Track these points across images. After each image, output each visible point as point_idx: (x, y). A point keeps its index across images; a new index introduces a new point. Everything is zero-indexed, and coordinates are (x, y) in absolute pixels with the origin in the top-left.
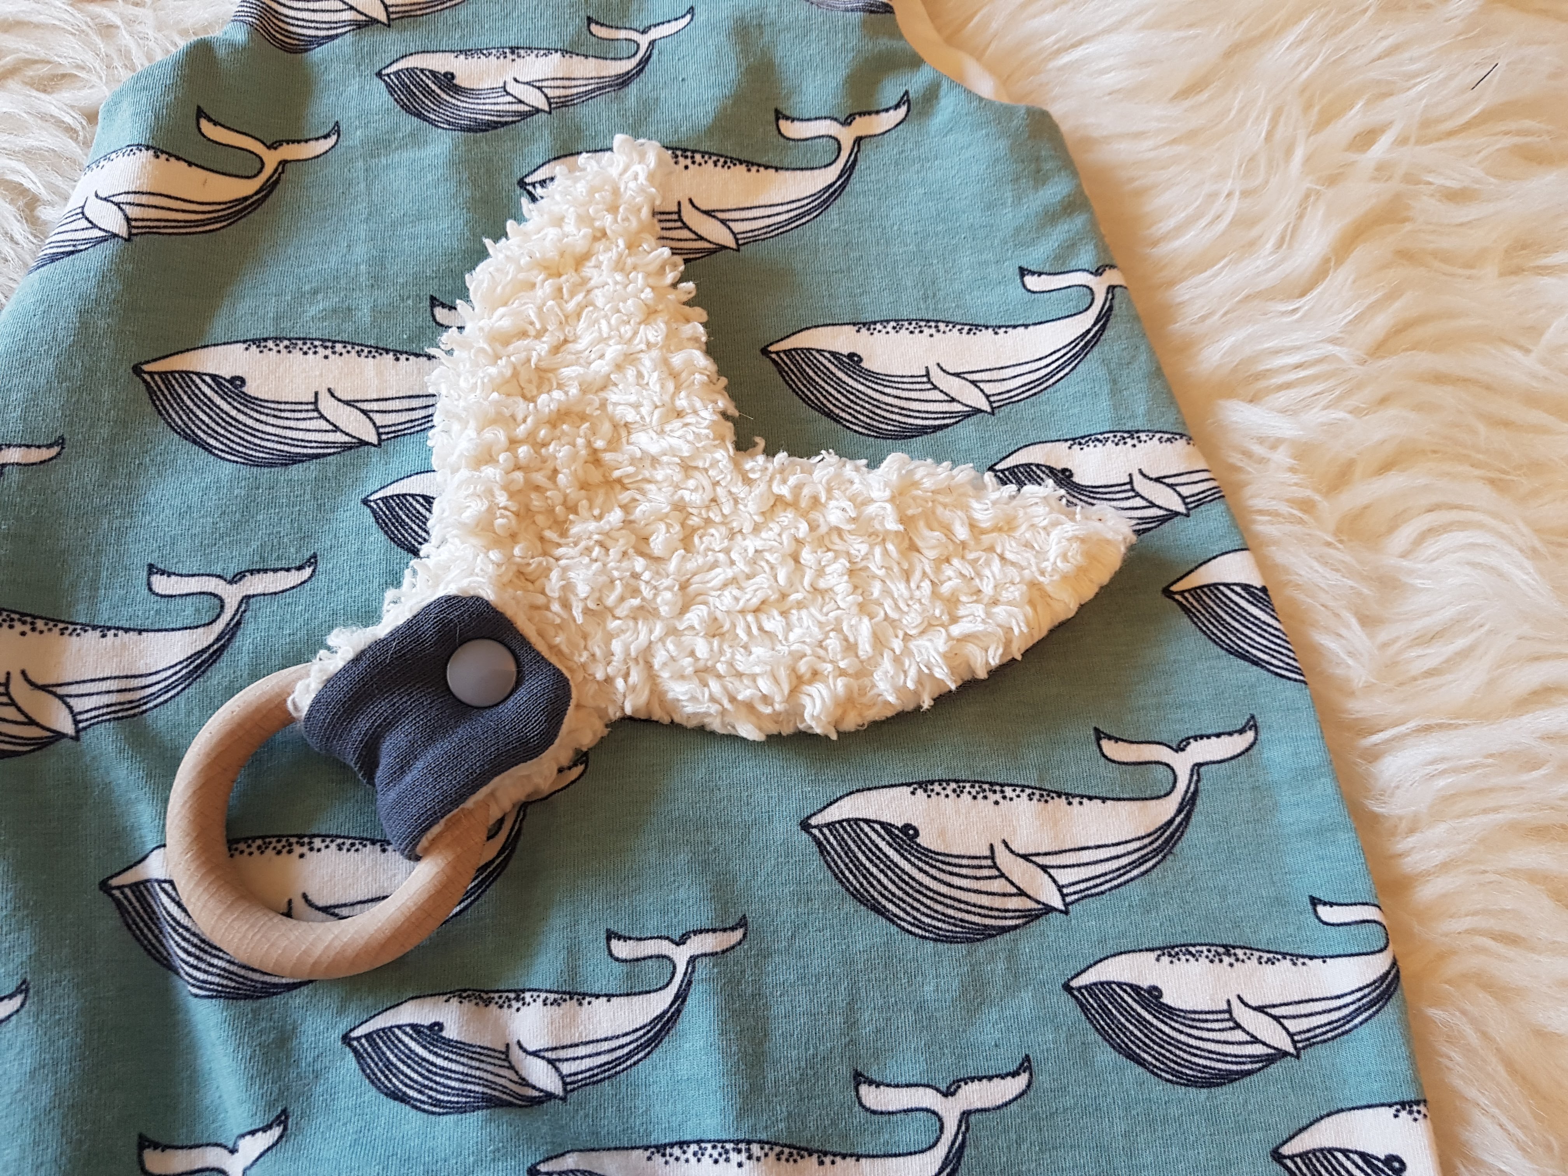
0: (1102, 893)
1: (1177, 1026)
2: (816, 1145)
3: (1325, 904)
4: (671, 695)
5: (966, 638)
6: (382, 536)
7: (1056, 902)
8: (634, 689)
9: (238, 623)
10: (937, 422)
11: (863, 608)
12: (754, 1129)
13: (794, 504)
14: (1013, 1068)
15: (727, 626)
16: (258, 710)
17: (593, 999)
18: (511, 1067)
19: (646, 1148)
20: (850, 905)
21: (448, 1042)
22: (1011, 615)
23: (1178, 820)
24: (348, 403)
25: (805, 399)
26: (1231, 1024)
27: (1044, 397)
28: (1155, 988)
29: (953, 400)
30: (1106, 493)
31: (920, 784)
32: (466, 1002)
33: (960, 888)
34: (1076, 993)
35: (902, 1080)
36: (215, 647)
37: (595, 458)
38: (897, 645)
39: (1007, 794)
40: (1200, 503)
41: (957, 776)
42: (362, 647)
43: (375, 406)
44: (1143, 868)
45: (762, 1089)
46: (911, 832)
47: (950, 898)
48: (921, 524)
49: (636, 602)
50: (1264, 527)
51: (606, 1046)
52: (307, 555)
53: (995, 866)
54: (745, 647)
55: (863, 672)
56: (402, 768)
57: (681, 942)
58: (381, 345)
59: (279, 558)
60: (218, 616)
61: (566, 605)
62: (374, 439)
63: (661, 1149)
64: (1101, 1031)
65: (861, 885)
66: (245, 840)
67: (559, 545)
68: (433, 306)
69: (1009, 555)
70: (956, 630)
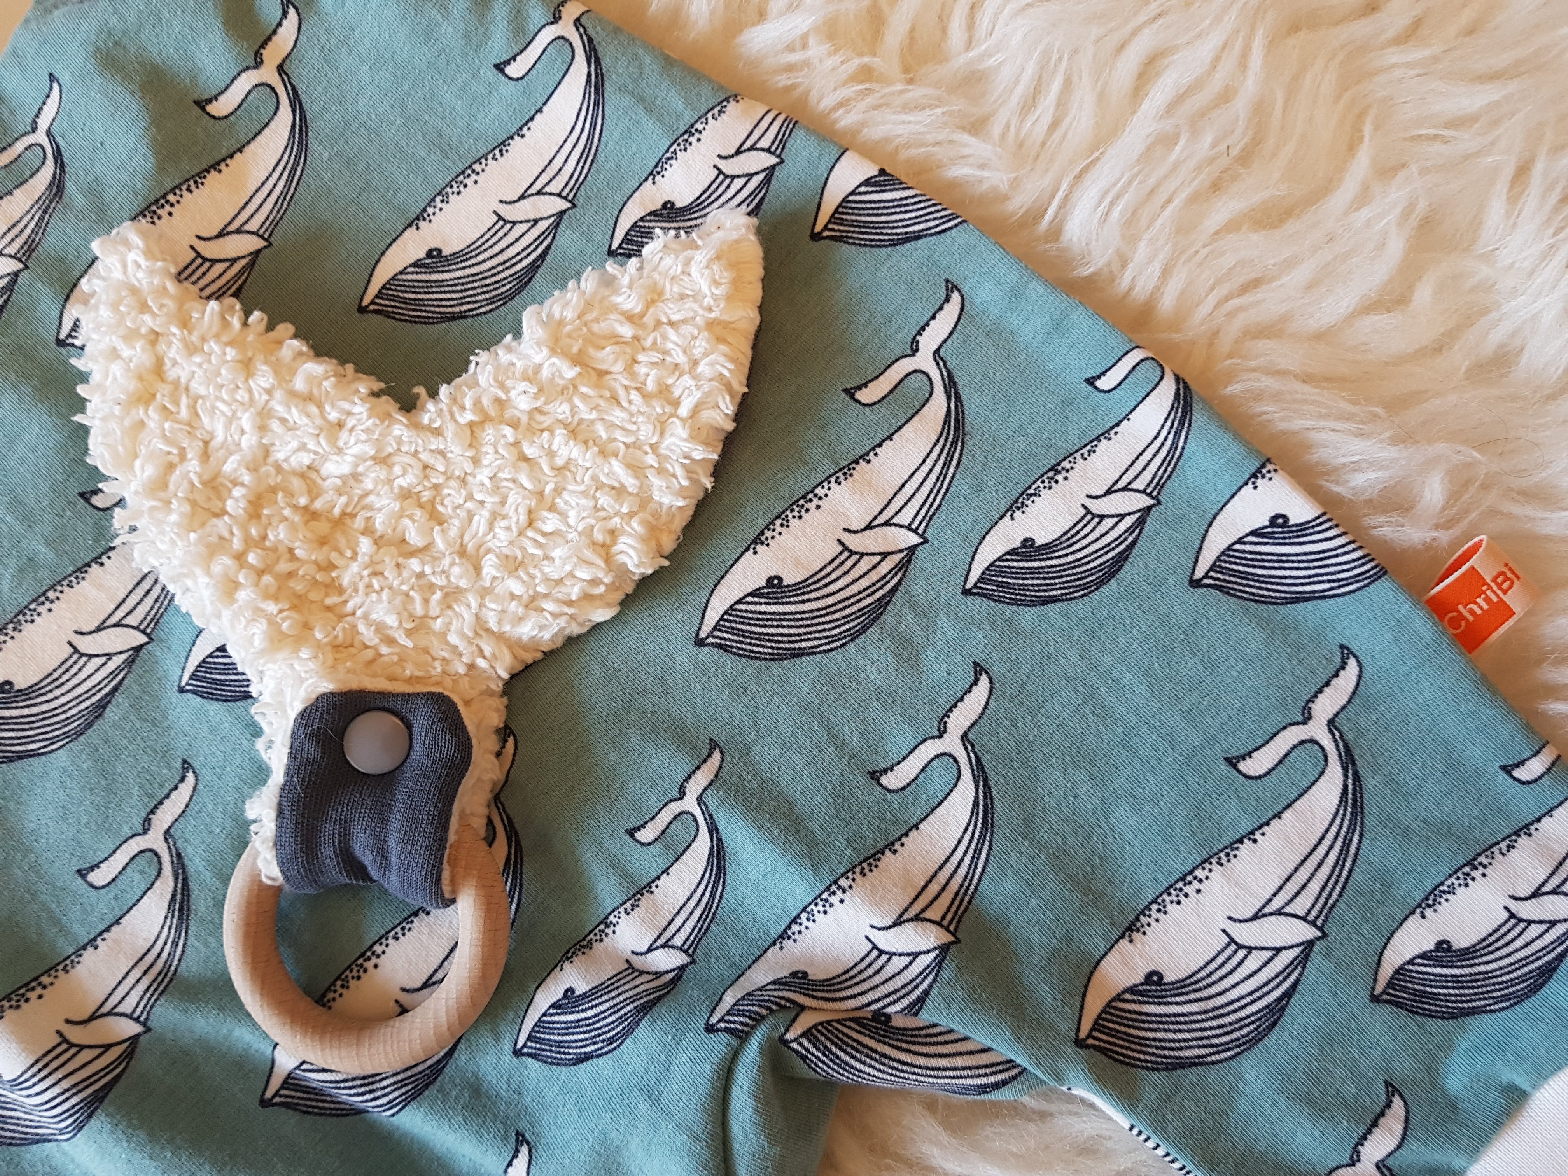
0: (940, 505)
1: (1060, 553)
2: (881, 845)
3: (1099, 377)
4: (525, 638)
5: (696, 411)
6: (217, 705)
7: (915, 540)
8: (494, 656)
9: (179, 855)
10: (540, 250)
11: (604, 453)
12: (832, 871)
13: (486, 419)
14: (971, 679)
15: (519, 555)
16: (249, 904)
17: (657, 882)
18: (642, 973)
19: (774, 943)
20: (776, 668)
21: (584, 996)
22: (712, 364)
23: (953, 405)
24: (99, 629)
25: (426, 321)
26: (1097, 520)
27: (601, 158)
28: (1026, 540)
29: (536, 221)
30: (709, 197)
31: (755, 542)
32: (575, 959)
33: (841, 590)
34: (975, 591)
35: (905, 752)
36: (179, 885)
37: (311, 515)
38: (651, 460)
39: (820, 494)
40: (783, 143)
41: (776, 513)
42: (275, 801)
43: (120, 614)
44: (954, 463)
45: (815, 840)
46: (776, 582)
47: (839, 602)
48: (591, 351)
49: (438, 595)
50: (846, 120)
51: (692, 903)
52: (178, 765)
53: (852, 553)
54: (546, 557)
55: (644, 501)
56: (383, 856)
57: (682, 795)
58: (79, 565)
59: (161, 786)
60: (160, 863)
61: (391, 641)
62: (144, 639)
63: (784, 935)
64: (1012, 602)
65: (772, 648)
66: (328, 989)
67: (346, 602)
68: (87, 500)
69: (675, 317)
70: (684, 410)
